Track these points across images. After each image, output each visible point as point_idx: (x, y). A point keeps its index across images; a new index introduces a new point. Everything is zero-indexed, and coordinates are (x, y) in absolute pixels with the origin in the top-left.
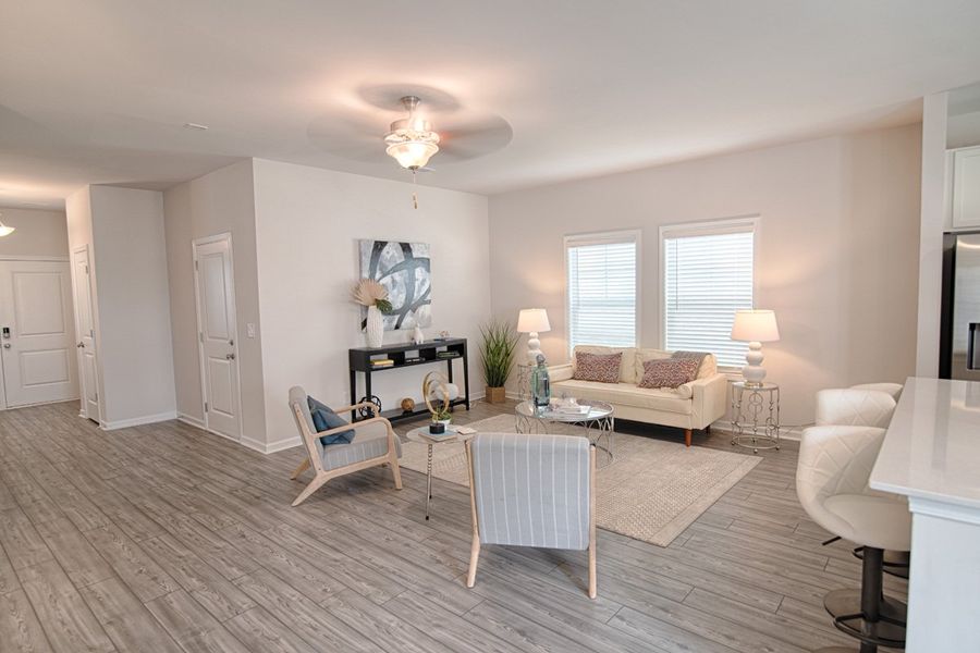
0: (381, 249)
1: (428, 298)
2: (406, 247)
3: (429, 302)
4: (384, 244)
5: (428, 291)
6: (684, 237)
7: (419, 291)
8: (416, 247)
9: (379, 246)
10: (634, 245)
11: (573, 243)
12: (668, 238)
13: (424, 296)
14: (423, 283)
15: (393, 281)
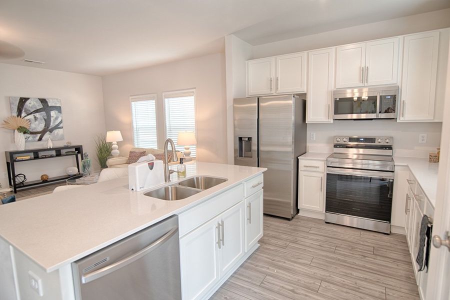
0: (25, 102)
1: (61, 125)
2: (43, 101)
3: (62, 127)
4: (27, 99)
5: (61, 122)
6: (173, 97)
7: (54, 122)
8: (51, 100)
9: (23, 101)
10: (154, 101)
11: (133, 100)
12: (166, 98)
13: (58, 125)
14: (56, 118)
15: (35, 117)
